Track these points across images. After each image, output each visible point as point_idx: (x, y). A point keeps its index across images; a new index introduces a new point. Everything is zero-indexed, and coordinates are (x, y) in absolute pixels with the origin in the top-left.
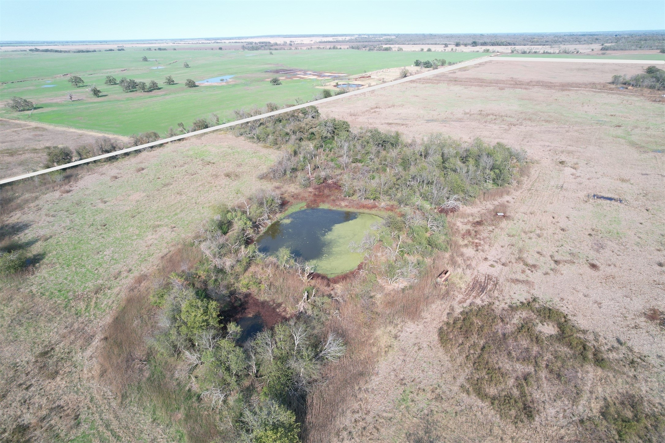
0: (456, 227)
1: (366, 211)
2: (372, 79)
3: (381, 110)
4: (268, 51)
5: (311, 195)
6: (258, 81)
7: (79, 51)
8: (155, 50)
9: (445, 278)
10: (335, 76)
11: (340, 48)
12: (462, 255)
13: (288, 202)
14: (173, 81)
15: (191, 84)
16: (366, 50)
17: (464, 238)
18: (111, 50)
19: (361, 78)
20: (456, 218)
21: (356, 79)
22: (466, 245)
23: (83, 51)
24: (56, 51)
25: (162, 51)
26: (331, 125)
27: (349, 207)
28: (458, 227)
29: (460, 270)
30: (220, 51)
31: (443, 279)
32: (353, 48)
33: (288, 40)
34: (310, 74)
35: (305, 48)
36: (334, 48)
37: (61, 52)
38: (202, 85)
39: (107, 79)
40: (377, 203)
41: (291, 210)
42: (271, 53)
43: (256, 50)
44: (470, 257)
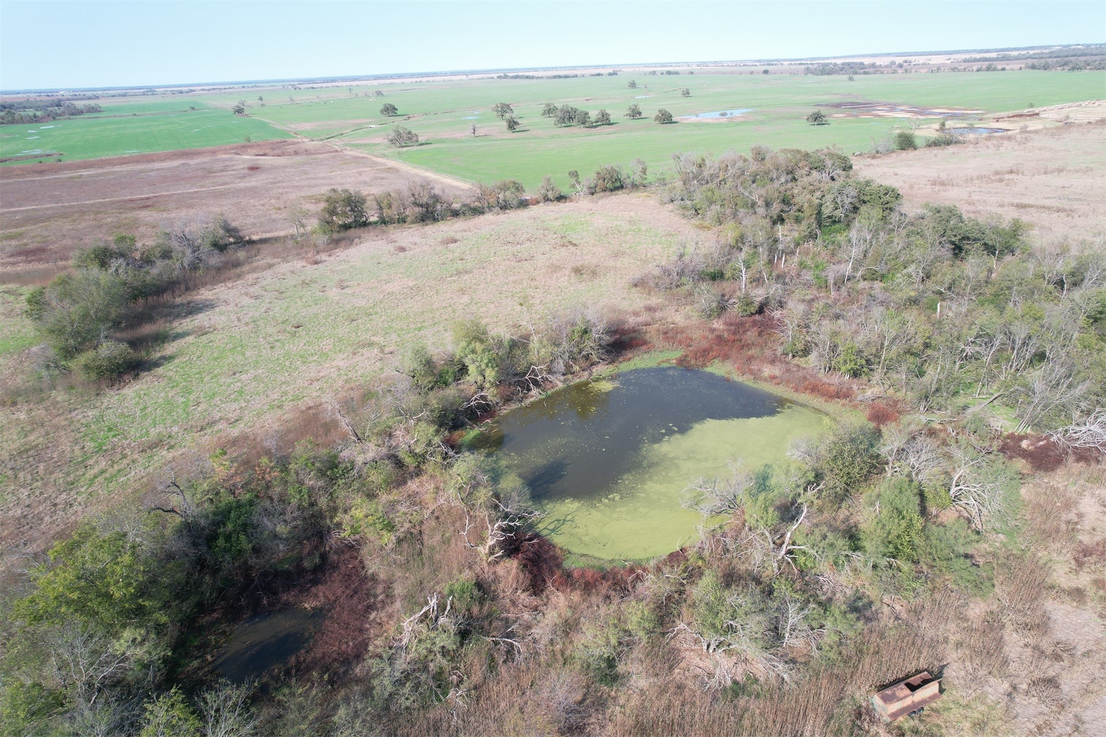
0: (1072, 516)
1: (817, 401)
2: (1041, 119)
3: (1020, 176)
4: (846, 77)
5: (710, 336)
6: (789, 119)
7: (555, 77)
8: (662, 74)
9: (908, 702)
10: (955, 114)
11: (1003, 69)
12: (1042, 626)
13: (645, 343)
14: (640, 113)
15: (666, 119)
16: (1063, 70)
17: (1080, 564)
18: (598, 75)
19: (1012, 117)
20: (1089, 485)
21: (998, 120)
22: (1078, 594)
23: (560, 77)
24: (527, 77)
25: (672, 76)
26: (854, 193)
27: (778, 380)
28: (1080, 516)
29: (997, 687)
30: (765, 75)
31: (895, 707)
32: (1033, 67)
33: (899, 60)
34: (902, 110)
35: (924, 71)
36: (988, 69)
37: (532, 78)
38: (685, 121)
39: (546, 109)
40: (855, 387)
41: (637, 361)
42: (851, 79)
43: (828, 74)
44: (1069, 650)
